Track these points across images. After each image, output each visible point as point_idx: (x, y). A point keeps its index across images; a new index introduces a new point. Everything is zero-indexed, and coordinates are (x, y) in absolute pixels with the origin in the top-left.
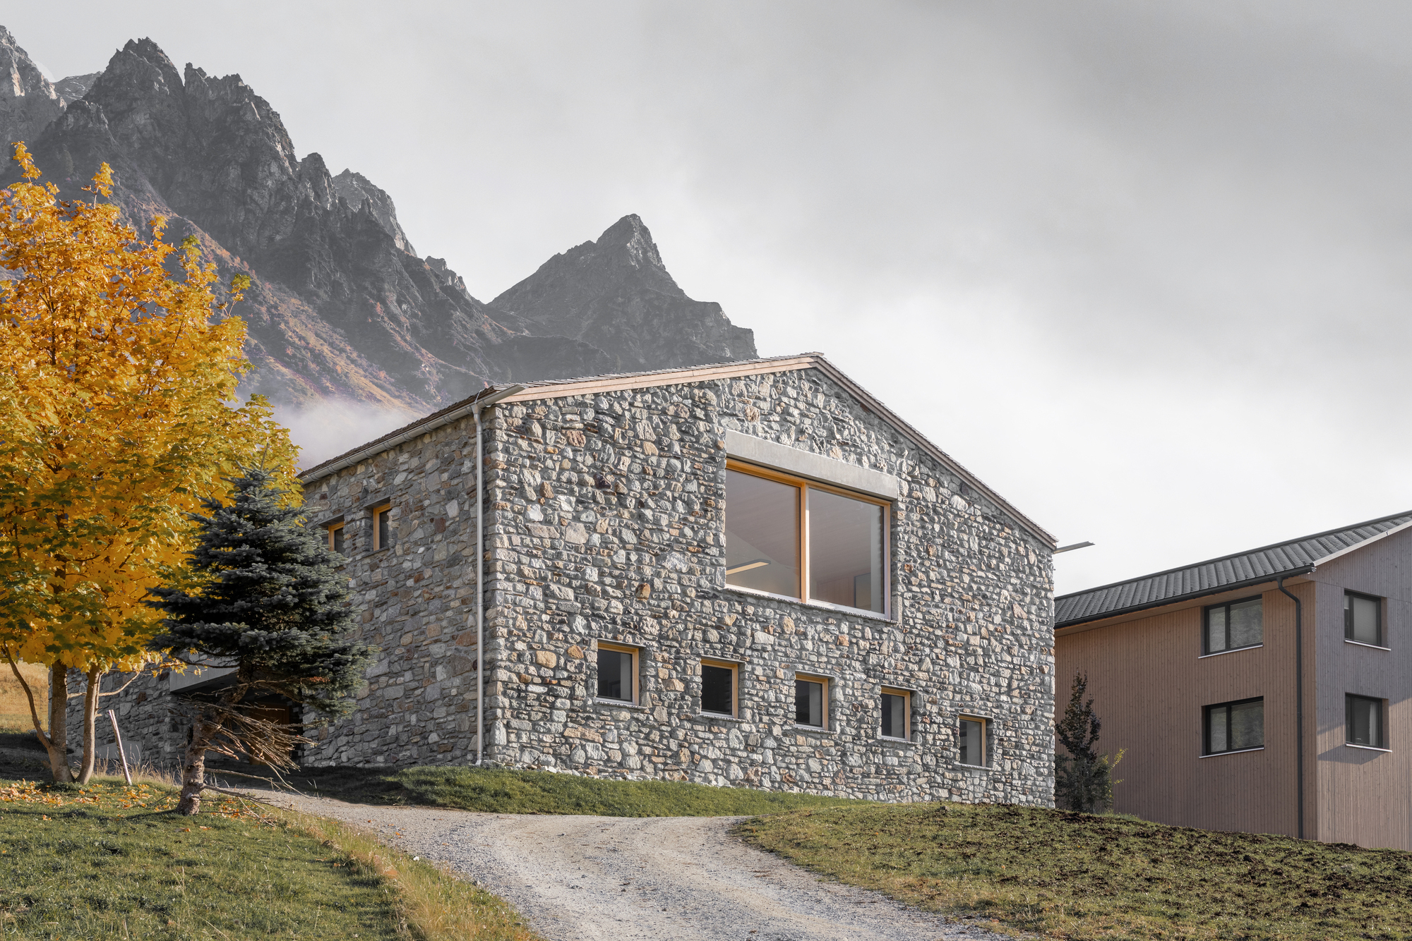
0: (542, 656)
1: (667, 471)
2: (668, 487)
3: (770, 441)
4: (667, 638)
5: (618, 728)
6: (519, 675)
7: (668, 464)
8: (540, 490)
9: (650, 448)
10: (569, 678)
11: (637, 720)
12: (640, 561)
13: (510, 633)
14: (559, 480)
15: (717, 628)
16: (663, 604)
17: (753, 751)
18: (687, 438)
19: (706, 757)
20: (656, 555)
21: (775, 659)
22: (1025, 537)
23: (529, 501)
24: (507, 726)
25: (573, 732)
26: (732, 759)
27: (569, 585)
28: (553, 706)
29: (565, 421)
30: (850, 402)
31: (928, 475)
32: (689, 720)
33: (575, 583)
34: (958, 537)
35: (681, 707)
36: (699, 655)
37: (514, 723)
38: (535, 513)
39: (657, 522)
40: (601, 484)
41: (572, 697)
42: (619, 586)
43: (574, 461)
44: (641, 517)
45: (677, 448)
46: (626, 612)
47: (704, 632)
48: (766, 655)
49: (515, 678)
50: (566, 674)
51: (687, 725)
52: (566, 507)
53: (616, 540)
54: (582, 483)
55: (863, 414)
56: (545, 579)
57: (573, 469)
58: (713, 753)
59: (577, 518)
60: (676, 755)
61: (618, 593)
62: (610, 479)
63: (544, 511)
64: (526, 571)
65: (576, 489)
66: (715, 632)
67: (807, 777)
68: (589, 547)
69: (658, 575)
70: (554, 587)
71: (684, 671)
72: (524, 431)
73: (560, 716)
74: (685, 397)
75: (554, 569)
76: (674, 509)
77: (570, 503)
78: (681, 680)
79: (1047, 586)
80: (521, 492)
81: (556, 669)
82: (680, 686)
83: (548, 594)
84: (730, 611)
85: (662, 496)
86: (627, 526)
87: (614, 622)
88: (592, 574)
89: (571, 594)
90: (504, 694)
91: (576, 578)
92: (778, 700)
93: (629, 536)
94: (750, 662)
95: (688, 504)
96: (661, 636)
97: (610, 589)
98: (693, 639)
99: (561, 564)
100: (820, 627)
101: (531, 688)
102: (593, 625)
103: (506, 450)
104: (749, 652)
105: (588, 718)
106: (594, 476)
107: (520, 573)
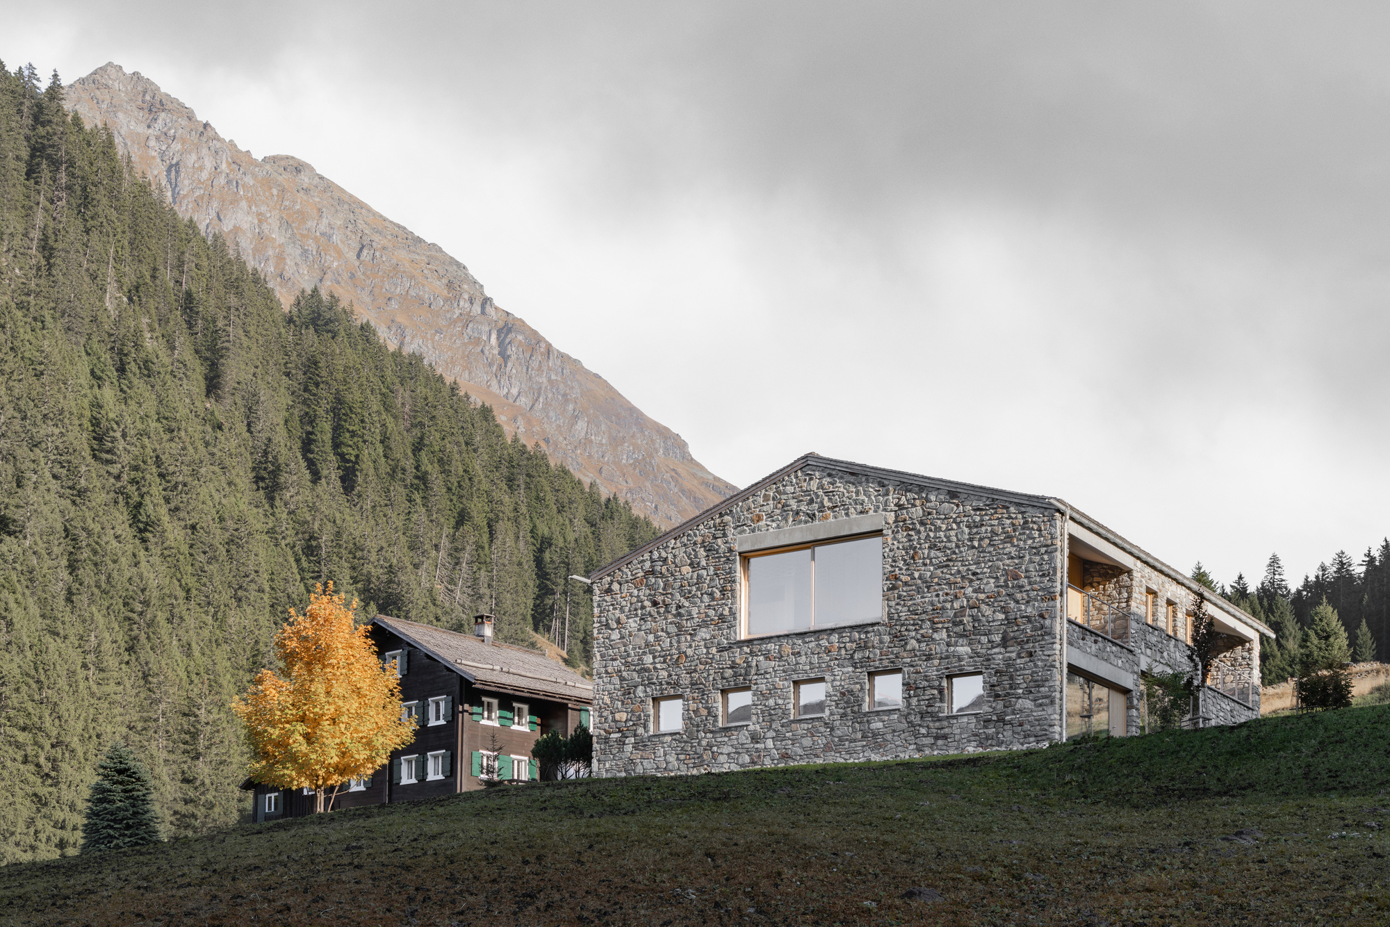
0: (617, 716)
1: (697, 579)
2: (698, 589)
3: (771, 530)
4: (696, 684)
5: (663, 747)
6: (605, 730)
7: (698, 575)
8: (618, 621)
9: (686, 570)
10: (634, 725)
11: (675, 740)
12: (679, 642)
13: (600, 708)
14: (630, 611)
15: (732, 667)
16: (693, 664)
17: (757, 742)
18: (710, 553)
19: (722, 753)
20: (691, 634)
21: (775, 677)
22: (1023, 509)
23: (612, 630)
24: (599, 760)
25: (637, 755)
26: (741, 751)
27: (634, 670)
28: (624, 744)
29: (632, 575)
30: (840, 474)
31: (914, 499)
32: (711, 732)
33: (638, 668)
34: (945, 536)
35: (705, 725)
36: (718, 689)
37: (602, 757)
38: (615, 636)
39: (690, 614)
40: (655, 604)
41: (635, 735)
42: (665, 662)
43: (638, 596)
44: (679, 615)
45: (703, 563)
46: (670, 675)
47: (722, 674)
48: (768, 676)
49: (602, 732)
50: (631, 723)
51: (709, 735)
52: (633, 625)
53: (664, 634)
54: (643, 607)
55: (852, 479)
56: (620, 671)
57: (638, 601)
58: (726, 749)
59: (639, 630)
60: (701, 756)
61: (664, 666)
62: (659, 599)
63: (620, 632)
64: (610, 669)
65: (639, 612)
66: (730, 671)
67: (800, 751)
68: (647, 645)
69: (690, 646)
70: (625, 674)
71: (707, 702)
72: (609, 591)
73: (629, 748)
74: (710, 528)
75: (627, 664)
76: (702, 602)
77: (636, 622)
78: (706, 708)
79: (1049, 542)
80: (607, 626)
81: (626, 722)
82: (705, 712)
83: (622, 679)
84: (740, 654)
85: (693, 596)
86: (671, 623)
87: (661, 684)
88: (648, 659)
89: (635, 675)
90: (597, 743)
91: (638, 665)
92: (776, 704)
93: (673, 629)
94: (756, 684)
95: (711, 595)
96: (692, 684)
97: (658, 666)
98: (714, 679)
99: (630, 659)
100: (812, 645)
101: (612, 736)
102: (648, 689)
103: (599, 606)
104: (756, 677)
105: (645, 746)
106: (650, 600)
107: (607, 672)
